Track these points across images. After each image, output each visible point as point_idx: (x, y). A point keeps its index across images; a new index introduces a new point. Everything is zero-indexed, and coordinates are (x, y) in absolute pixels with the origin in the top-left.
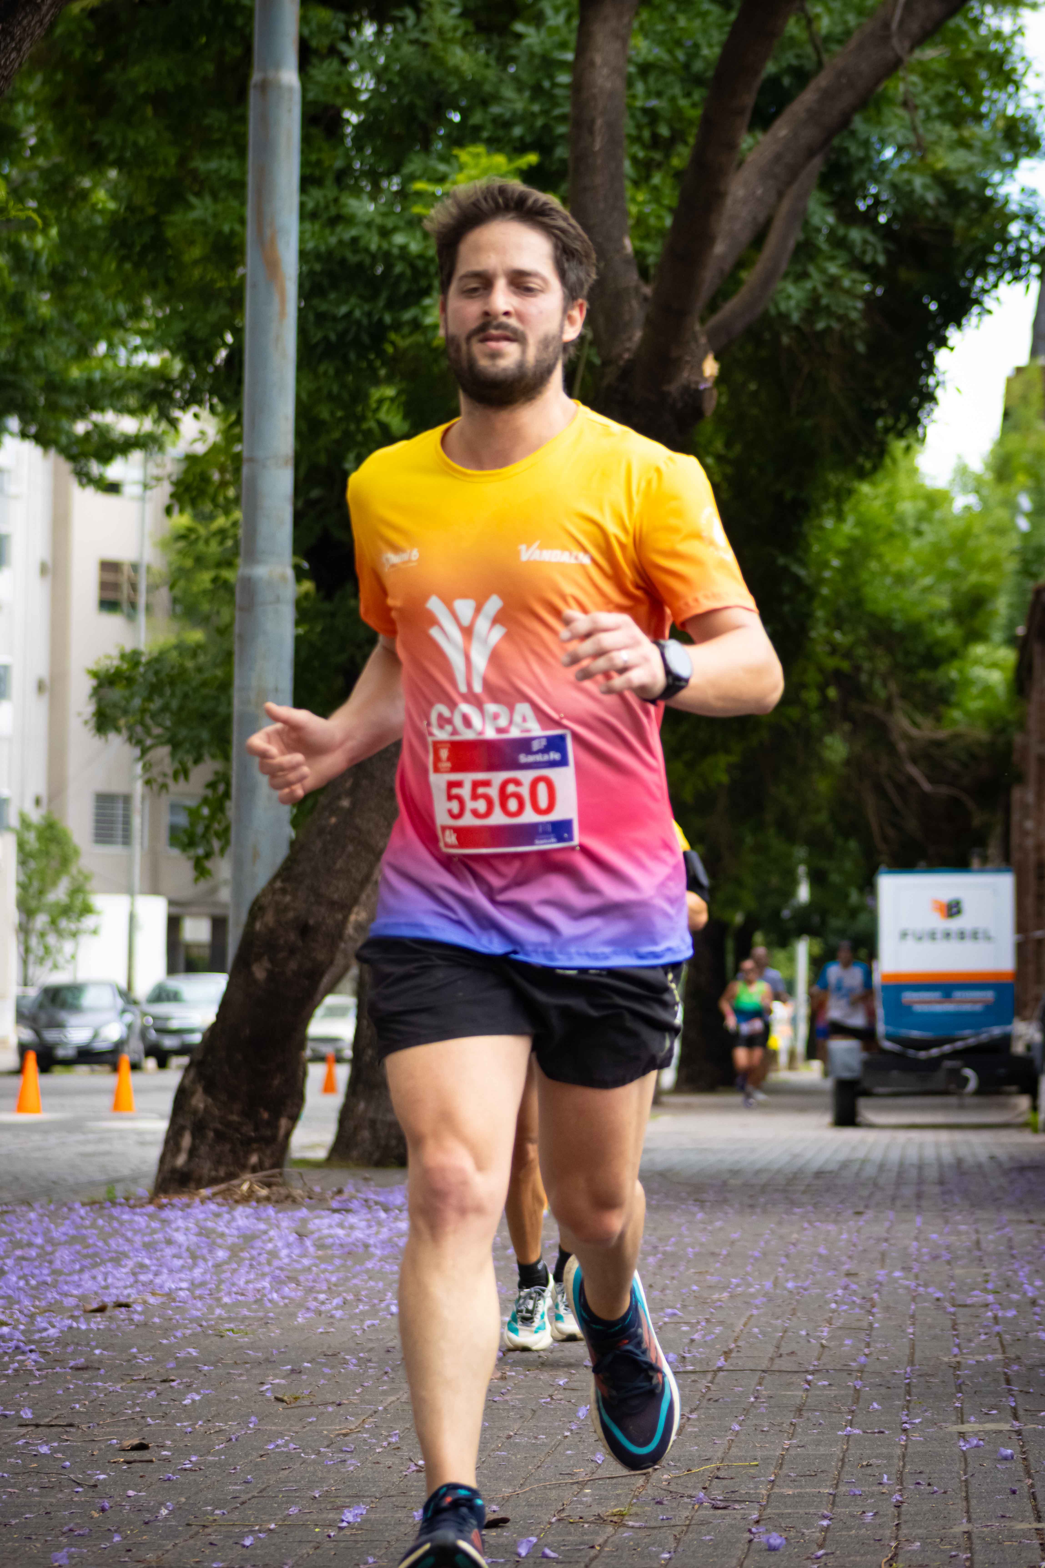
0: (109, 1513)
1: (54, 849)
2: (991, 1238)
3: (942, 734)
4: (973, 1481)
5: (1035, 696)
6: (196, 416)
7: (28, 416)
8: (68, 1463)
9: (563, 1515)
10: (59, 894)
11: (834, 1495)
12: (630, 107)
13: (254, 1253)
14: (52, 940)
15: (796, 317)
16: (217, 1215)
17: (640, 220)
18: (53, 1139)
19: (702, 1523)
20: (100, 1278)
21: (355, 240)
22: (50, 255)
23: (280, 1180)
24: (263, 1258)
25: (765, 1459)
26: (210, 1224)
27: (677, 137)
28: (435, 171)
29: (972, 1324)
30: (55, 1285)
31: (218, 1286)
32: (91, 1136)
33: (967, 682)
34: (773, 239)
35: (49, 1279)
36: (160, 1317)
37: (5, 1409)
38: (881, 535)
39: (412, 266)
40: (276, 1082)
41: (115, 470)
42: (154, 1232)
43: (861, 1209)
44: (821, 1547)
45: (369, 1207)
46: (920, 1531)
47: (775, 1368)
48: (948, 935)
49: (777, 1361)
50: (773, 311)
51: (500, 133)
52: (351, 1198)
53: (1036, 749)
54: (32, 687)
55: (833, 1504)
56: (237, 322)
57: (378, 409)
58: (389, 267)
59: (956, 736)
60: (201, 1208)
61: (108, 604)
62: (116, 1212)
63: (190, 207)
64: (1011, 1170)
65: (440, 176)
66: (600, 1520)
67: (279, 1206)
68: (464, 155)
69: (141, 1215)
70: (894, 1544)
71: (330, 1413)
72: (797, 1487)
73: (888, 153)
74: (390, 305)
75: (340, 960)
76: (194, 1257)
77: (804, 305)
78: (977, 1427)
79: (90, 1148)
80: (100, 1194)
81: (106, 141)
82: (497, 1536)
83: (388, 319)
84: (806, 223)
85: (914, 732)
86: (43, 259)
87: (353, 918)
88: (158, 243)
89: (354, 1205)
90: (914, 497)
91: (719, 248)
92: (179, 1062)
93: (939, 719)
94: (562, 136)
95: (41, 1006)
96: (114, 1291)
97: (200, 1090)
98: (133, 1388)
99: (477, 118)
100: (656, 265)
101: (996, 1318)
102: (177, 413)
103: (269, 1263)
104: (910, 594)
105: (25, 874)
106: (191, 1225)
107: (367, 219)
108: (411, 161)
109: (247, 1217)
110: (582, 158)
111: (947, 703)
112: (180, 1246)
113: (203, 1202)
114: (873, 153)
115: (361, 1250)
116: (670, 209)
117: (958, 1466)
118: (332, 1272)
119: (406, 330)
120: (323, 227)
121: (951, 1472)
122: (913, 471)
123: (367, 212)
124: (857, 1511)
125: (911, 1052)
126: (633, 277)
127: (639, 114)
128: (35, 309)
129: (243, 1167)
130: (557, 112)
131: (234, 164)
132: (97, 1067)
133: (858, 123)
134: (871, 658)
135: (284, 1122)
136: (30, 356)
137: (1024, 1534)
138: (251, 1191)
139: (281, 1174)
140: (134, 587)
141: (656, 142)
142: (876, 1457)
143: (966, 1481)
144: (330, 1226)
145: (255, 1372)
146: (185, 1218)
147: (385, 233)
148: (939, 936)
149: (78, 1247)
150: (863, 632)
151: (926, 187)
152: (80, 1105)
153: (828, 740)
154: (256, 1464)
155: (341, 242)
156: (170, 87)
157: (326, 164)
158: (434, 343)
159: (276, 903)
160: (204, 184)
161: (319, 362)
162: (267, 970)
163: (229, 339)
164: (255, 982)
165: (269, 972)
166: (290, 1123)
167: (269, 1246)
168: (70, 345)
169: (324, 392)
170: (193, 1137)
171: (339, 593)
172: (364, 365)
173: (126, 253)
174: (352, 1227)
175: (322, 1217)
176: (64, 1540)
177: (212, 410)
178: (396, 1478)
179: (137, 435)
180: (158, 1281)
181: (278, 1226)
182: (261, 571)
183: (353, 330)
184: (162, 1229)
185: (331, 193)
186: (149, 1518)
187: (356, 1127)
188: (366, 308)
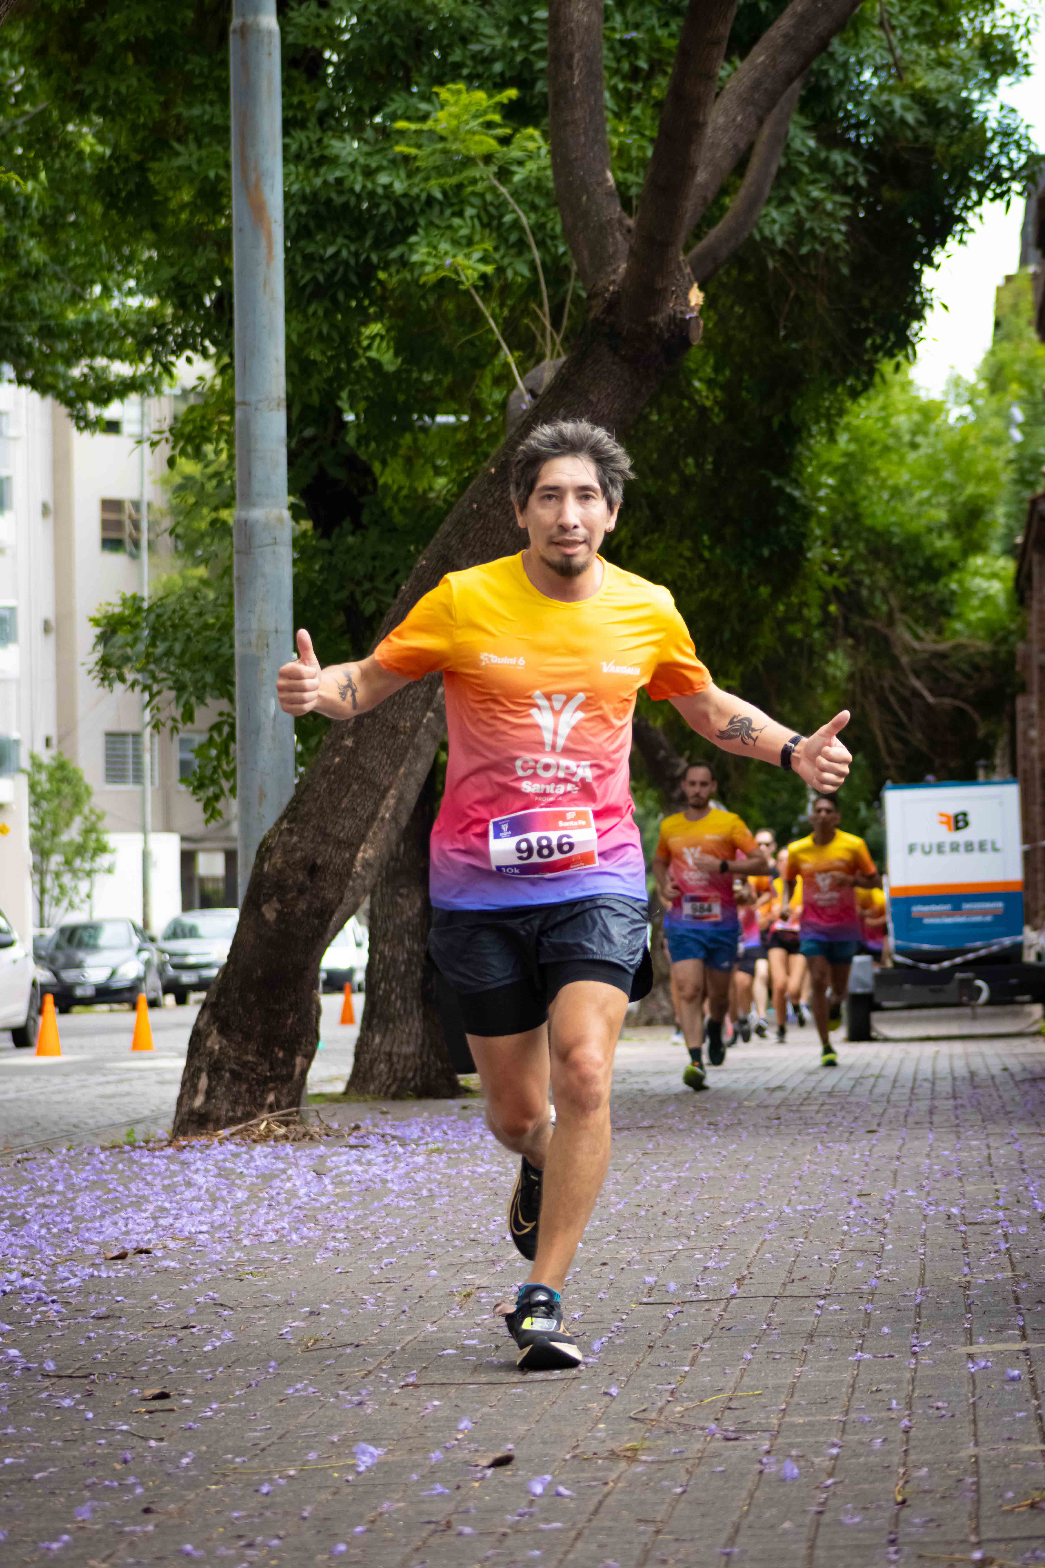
0: (131, 1465)
1: (66, 789)
2: (1002, 1153)
3: (943, 647)
4: (980, 1403)
5: (1035, 605)
6: (189, 360)
7: (23, 361)
8: (90, 1415)
9: (578, 1451)
10: (72, 834)
11: (845, 1423)
12: (608, 39)
13: (273, 1193)
14: (66, 879)
15: (780, 241)
16: (236, 1155)
17: (623, 151)
18: (73, 1081)
19: (714, 1455)
20: (121, 1223)
21: (339, 181)
22: (41, 201)
23: (297, 1118)
24: (282, 1198)
25: (777, 1388)
26: (228, 1164)
27: (656, 67)
28: (417, 109)
29: (983, 1243)
30: (76, 1232)
31: (237, 1228)
32: (111, 1078)
33: (968, 594)
34: (755, 163)
35: (70, 1226)
36: (180, 1262)
37: (29, 1362)
38: (877, 448)
39: (397, 205)
40: (290, 1021)
41: (114, 410)
42: (174, 1174)
43: (875, 1128)
44: (830, 1475)
45: (387, 1142)
46: (927, 1457)
47: (787, 1293)
48: (955, 848)
49: (789, 1286)
50: (758, 237)
51: (480, 69)
52: (368, 1134)
53: (1038, 658)
54: (39, 626)
55: (843, 1431)
56: (225, 265)
57: (369, 347)
58: (374, 205)
59: (958, 647)
60: (220, 1149)
61: (111, 543)
62: (136, 1155)
63: (177, 154)
64: (1023, 1081)
65: (421, 114)
66: (614, 1456)
67: (297, 1144)
68: (444, 93)
69: (161, 1157)
70: (901, 1471)
71: (349, 1355)
72: (807, 1415)
73: (867, 75)
74: (377, 245)
75: (349, 897)
76: (214, 1199)
77: (788, 229)
78: (986, 1348)
79: (110, 1089)
80: (120, 1137)
81: (88, 91)
82: (513, 1475)
83: (374, 258)
84: (788, 146)
85: (916, 645)
86: (34, 203)
87: (360, 855)
88: (144, 190)
89: (372, 1141)
90: (908, 410)
91: (701, 176)
92: (196, 997)
93: (940, 631)
94: (542, 70)
95: (58, 947)
96: (135, 1237)
97: (214, 1031)
98: (154, 1336)
99: (456, 56)
100: (638, 196)
101: (1005, 1235)
102: (169, 358)
103: (288, 1203)
104: (907, 507)
105: (38, 815)
106: (210, 1167)
107: (350, 159)
108: (393, 100)
109: (265, 1157)
110: (561, 92)
111: (948, 615)
112: (200, 1188)
113: (221, 1143)
114: (852, 75)
115: (378, 1186)
116: (652, 140)
117: (966, 1389)
118: (351, 1209)
119: (393, 269)
120: (307, 168)
121: (958, 1395)
122: (907, 385)
123: (349, 153)
124: (866, 1438)
125: (923, 965)
126: (616, 210)
127: (617, 46)
128: (28, 253)
129: (261, 1107)
130: (536, 46)
131: (217, 110)
132: (116, 1006)
133: (836, 45)
134: (871, 574)
135: (299, 1060)
136: (25, 302)
137: (1030, 1456)
138: (269, 1130)
139: (298, 1112)
140: (136, 525)
141: (635, 74)
142: (886, 1382)
143: (974, 1404)
144: (348, 1163)
145: (274, 1315)
146: (203, 1160)
147: (369, 173)
148: (947, 848)
149: (99, 1193)
150: (861, 547)
151: (905, 108)
152: (100, 1045)
153: (831, 656)
154: (276, 1410)
155: (325, 182)
156: (150, 36)
157: (308, 106)
158: (423, 280)
159: (284, 844)
160: (187, 130)
161: (309, 303)
162: (276, 910)
163: (218, 283)
164: (266, 922)
165: (280, 913)
166: (305, 1061)
167: (289, 1185)
168: (63, 289)
169: (315, 332)
170: (210, 1078)
171: (336, 531)
172: (354, 304)
173: (111, 200)
174: (369, 1163)
175: (340, 1154)
176: (87, 1494)
177: (205, 354)
178: (413, 1419)
179: (133, 378)
180: (178, 1224)
181: (296, 1165)
182: (257, 514)
183: (341, 270)
184: (182, 1171)
185: (315, 136)
186: (169, 1468)
187: (373, 1062)
188: (353, 248)
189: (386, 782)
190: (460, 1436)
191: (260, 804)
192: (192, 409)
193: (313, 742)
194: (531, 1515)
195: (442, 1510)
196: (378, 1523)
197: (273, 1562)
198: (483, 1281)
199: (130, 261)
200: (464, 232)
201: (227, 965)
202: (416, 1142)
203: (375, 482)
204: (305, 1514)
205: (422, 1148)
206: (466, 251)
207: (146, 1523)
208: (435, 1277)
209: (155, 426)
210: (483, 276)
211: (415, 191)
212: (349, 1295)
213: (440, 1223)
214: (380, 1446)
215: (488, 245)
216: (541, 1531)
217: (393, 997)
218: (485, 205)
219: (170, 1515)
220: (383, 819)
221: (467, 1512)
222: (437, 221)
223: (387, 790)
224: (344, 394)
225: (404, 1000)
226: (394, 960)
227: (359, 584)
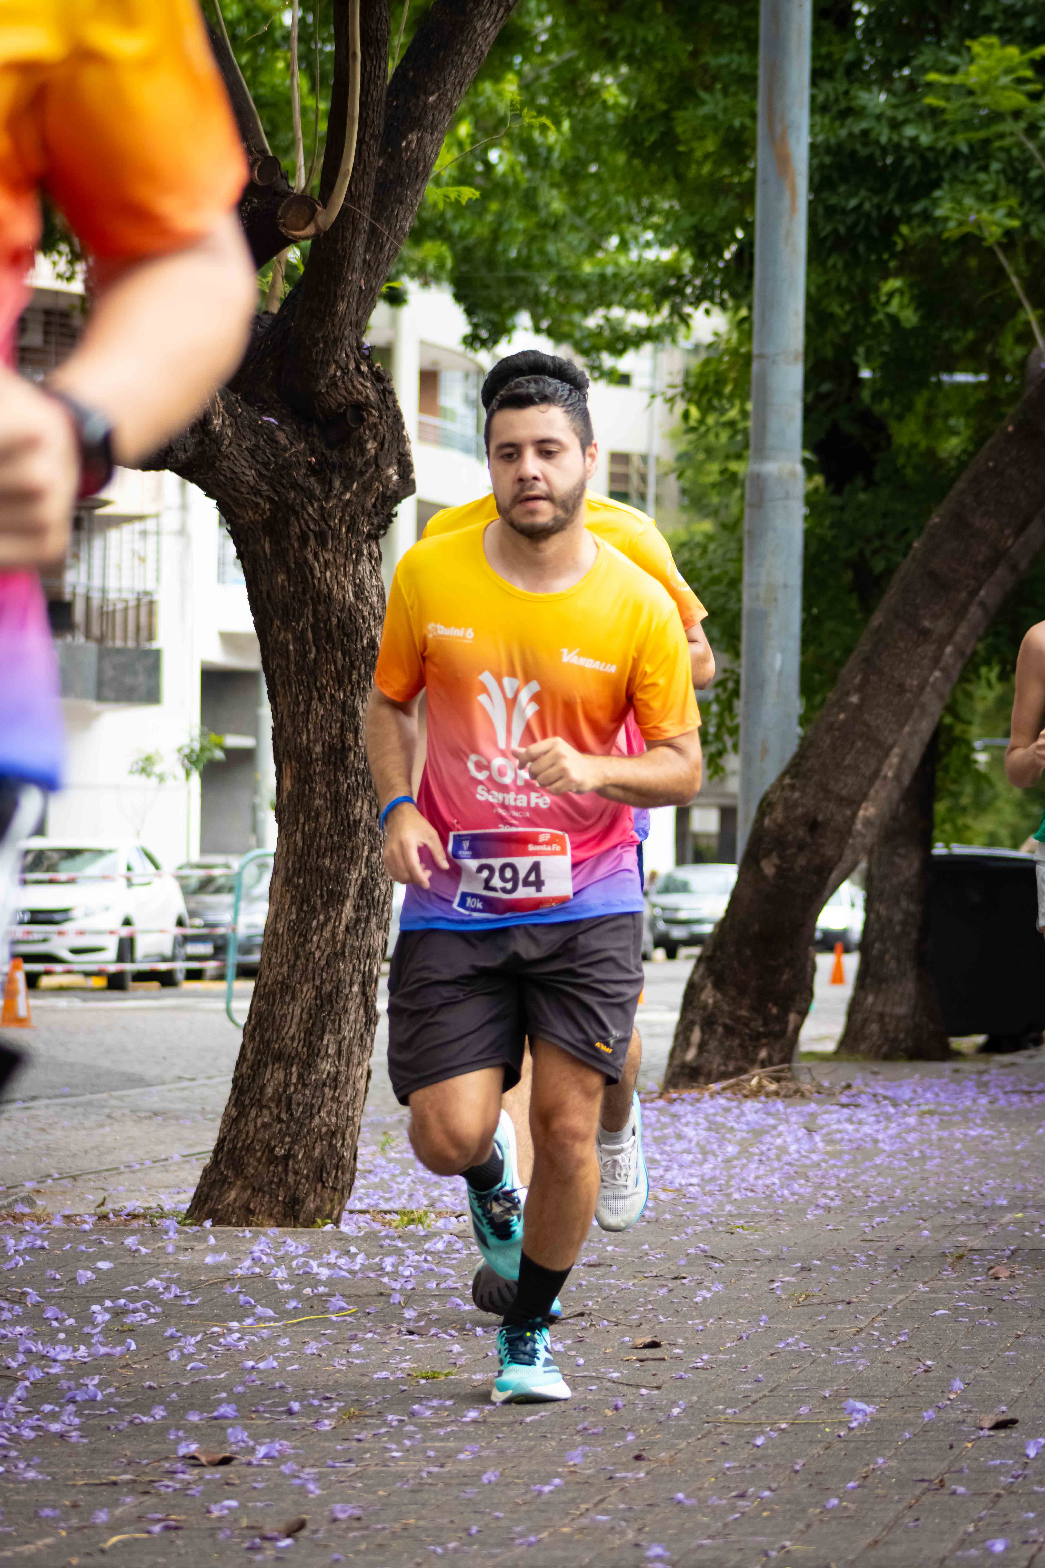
0: (622, 1411)
6: (707, 312)
7: (540, 310)
8: (581, 1361)
13: (764, 1148)
16: (727, 1110)
21: (865, 133)
22: (563, 152)
23: (788, 1075)
24: (772, 1154)
26: (719, 1119)
28: (946, 63)
31: (728, 1182)
36: (670, 1213)
39: (923, 158)
40: (785, 977)
41: (627, 362)
42: (664, 1126)
45: (878, 1102)
51: (1011, 24)
52: (859, 1094)
56: (748, 216)
57: (887, 303)
58: (899, 160)
60: (711, 1103)
63: (702, 103)
65: (950, 67)
67: (788, 1101)
68: (976, 47)
69: (652, 1109)
71: (840, 1312)
74: (900, 198)
75: (848, 855)
76: (704, 1153)
81: (616, 38)
82: (1007, 1437)
83: (897, 211)
86: (556, 154)
87: (861, 813)
88: (669, 140)
89: (863, 1100)
92: (688, 957)
97: (709, 985)
98: (645, 1285)
99: (987, 9)
102: (688, 309)
103: (778, 1159)
106: (701, 1120)
107: (878, 111)
108: (921, 52)
109: (756, 1112)
112: (690, 1141)
113: (712, 1096)
115: (869, 1146)
118: (841, 1168)
119: (915, 222)
120: (833, 120)
123: (877, 105)
128: (547, 205)
129: (753, 1062)
131: (745, 59)
135: (793, 1017)
136: (542, 252)
138: (760, 1086)
139: (790, 1069)
140: (643, 478)
144: (839, 1121)
145: (765, 1269)
146: (694, 1113)
147: (896, 125)
154: (767, 1363)
155: (851, 135)
157: (836, 57)
158: (946, 235)
159: (786, 799)
160: (715, 79)
161: (829, 255)
162: (776, 866)
163: (740, 234)
164: (764, 877)
165: (779, 868)
166: (799, 1018)
167: (779, 1141)
168: (582, 240)
169: (833, 285)
170: (703, 1032)
171: (848, 488)
172: (873, 257)
173: (636, 149)
174: (861, 1122)
175: (831, 1112)
176: (578, 1439)
177: (723, 305)
178: (905, 1378)
179: (649, 329)
180: (668, 1176)
181: (787, 1121)
182: (771, 468)
183: (863, 223)
184: (672, 1124)
185: (842, 86)
186: (662, 1417)
187: (865, 1021)
188: (876, 200)
189: (890, 741)
190: (952, 1396)
191: (762, 759)
192: (707, 362)
193: (818, 699)
194: (1025, 1477)
195: (935, 1468)
196: (870, 1480)
197: (765, 1514)
198: (976, 1243)
199: (650, 211)
200: (989, 187)
201: (724, 920)
202: (908, 1103)
203: (889, 438)
204: (797, 1467)
205: (914, 1109)
206: (990, 207)
207: (639, 1469)
208: (928, 1238)
209: (667, 379)
210: (1008, 233)
211: (941, 144)
212: (841, 1253)
213: (932, 1184)
214: (873, 1403)
215: (1013, 202)
216: (1036, 1493)
217: (887, 957)
218: (1011, 160)
219: (662, 1463)
220: (885, 777)
221: (961, 1471)
222: (962, 176)
223: (891, 748)
224: (861, 350)
225: (898, 961)
226: (890, 920)
227: (868, 541)
